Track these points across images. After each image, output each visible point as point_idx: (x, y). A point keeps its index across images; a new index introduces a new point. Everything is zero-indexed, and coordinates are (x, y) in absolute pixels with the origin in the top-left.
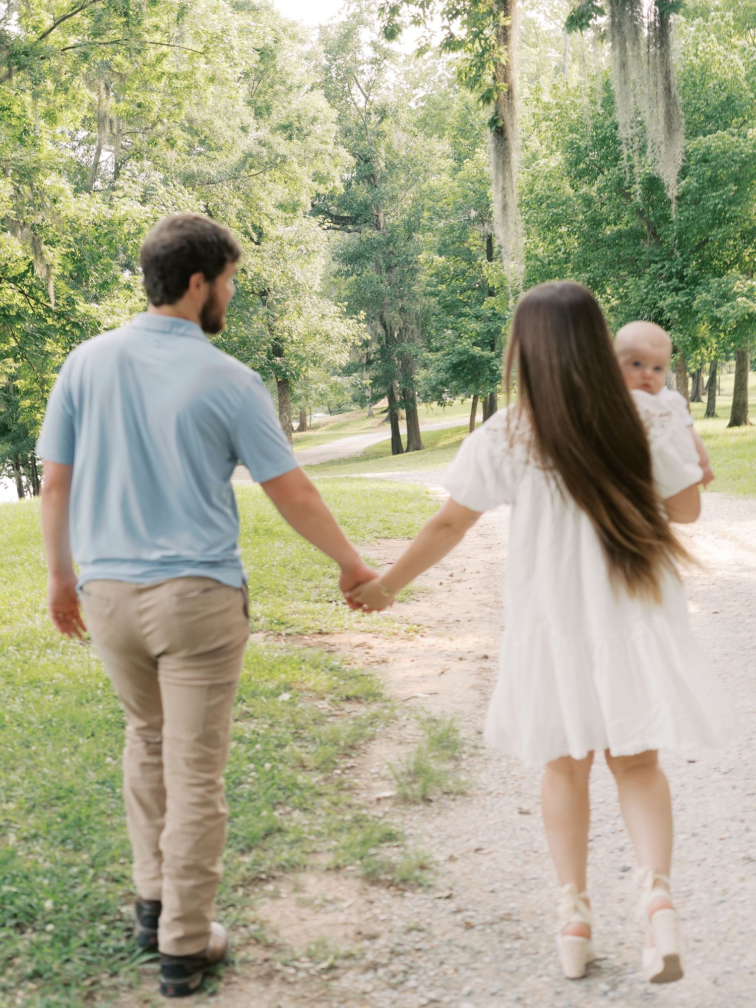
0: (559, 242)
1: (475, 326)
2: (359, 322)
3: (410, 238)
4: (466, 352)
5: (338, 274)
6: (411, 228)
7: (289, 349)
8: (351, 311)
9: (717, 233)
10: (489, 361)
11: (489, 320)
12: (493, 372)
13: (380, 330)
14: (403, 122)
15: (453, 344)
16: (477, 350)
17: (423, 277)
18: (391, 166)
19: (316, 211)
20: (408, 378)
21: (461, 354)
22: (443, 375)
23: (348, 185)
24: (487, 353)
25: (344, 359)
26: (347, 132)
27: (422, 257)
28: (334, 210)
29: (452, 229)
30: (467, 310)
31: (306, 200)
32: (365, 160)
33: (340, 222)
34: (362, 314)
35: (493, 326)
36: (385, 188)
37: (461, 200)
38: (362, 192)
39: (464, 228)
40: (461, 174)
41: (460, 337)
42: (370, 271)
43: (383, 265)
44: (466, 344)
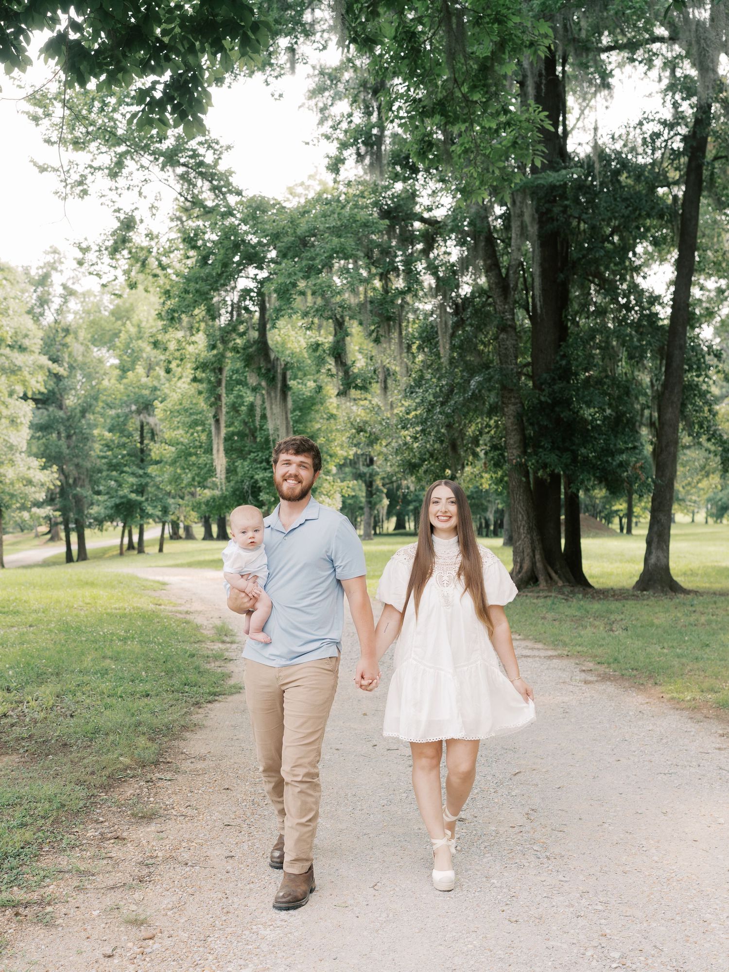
0: (195, 434)
1: (132, 480)
2: (52, 472)
3: (83, 416)
4: (124, 497)
6: (86, 409)
8: (47, 465)
10: (140, 503)
11: (141, 476)
12: (142, 510)
13: (63, 478)
14: (81, 339)
15: (117, 491)
16: (133, 496)
17: (97, 446)
19: (25, 396)
20: (80, 511)
21: (122, 497)
22: (109, 512)
24: (139, 498)
25: (42, 496)
27: (96, 432)
29: (118, 416)
34: (54, 468)
35: (144, 481)
37: (125, 398)
39: (127, 416)
40: (125, 381)
41: (120, 486)
43: (64, 433)
44: (125, 491)
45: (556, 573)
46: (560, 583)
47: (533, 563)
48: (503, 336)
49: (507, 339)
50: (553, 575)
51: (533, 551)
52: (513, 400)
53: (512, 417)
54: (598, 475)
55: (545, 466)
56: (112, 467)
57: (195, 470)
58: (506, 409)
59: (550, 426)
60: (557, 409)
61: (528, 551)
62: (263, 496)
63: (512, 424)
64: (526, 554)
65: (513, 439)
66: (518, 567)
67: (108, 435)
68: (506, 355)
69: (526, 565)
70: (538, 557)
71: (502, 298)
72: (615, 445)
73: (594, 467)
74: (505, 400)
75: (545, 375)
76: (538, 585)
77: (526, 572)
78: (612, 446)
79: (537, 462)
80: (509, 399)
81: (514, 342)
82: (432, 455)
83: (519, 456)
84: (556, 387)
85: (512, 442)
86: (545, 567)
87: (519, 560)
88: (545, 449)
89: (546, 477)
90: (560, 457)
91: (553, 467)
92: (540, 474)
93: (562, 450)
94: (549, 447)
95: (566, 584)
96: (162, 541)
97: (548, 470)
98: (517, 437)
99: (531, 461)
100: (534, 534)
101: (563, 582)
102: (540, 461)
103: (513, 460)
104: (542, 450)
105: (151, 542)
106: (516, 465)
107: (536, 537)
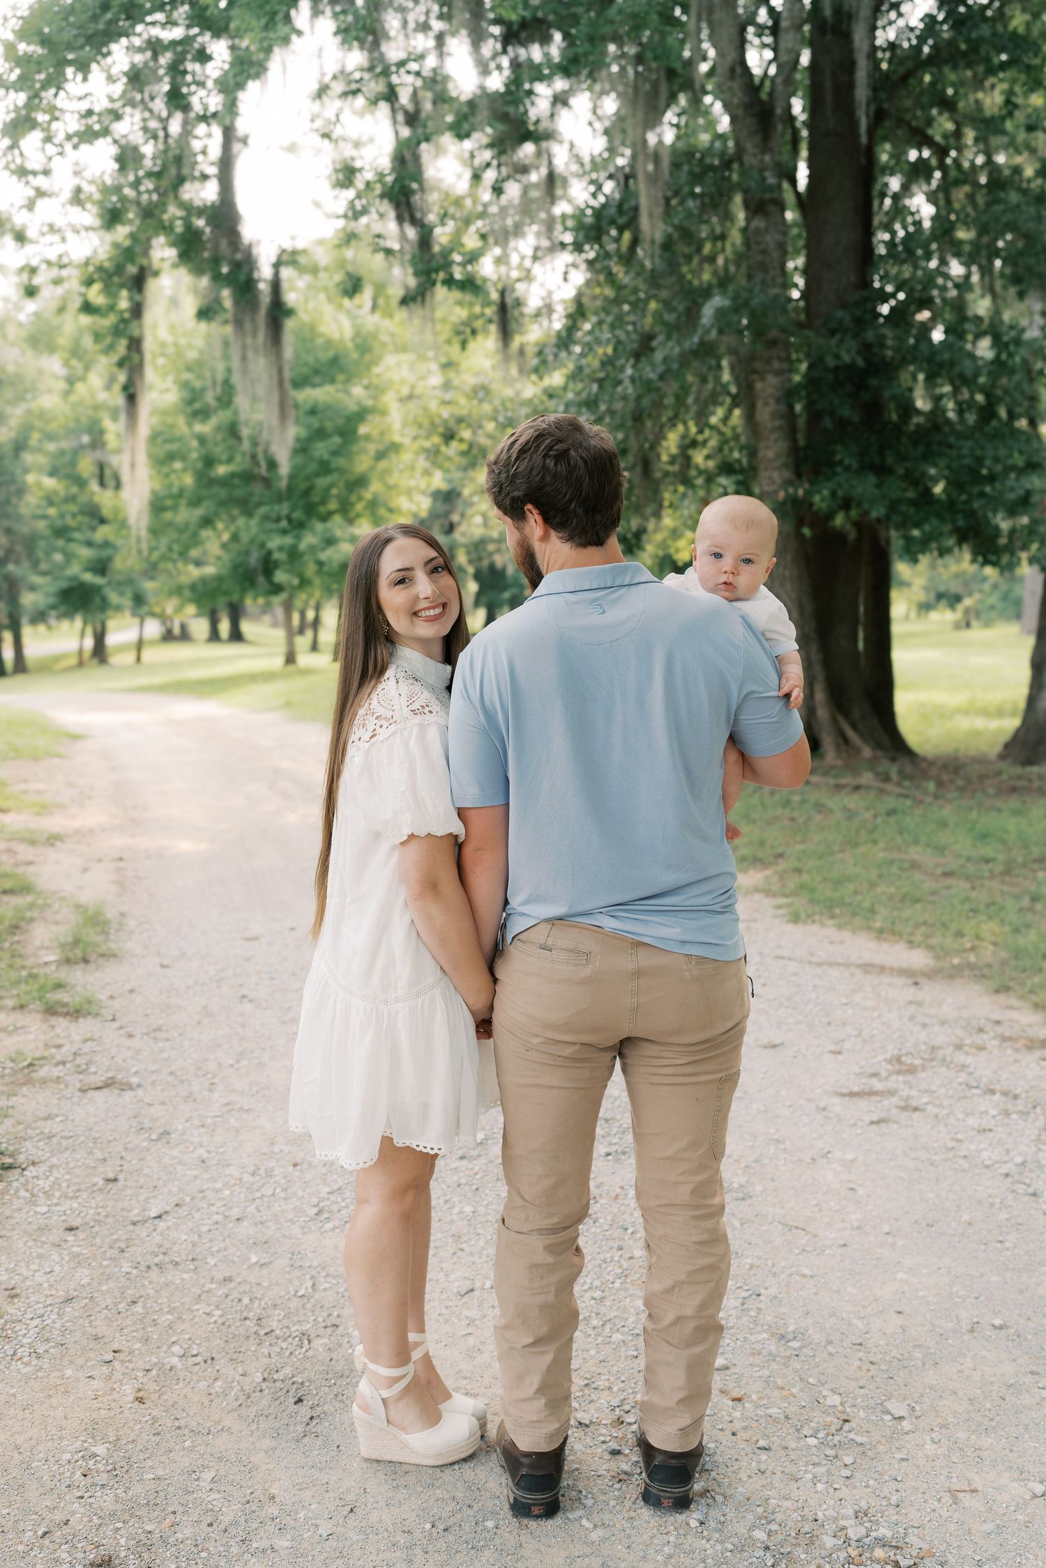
1: (85, 553)
4: (74, 578)
6: (19, 445)
9: (321, 482)
11: (101, 547)
17: (31, 499)
24: (98, 580)
29: (63, 453)
30: (77, 535)
35: (105, 553)
37: (72, 425)
39: (76, 452)
40: (72, 397)
41: (68, 560)
44: (75, 569)
45: (854, 727)
46: (867, 752)
47: (811, 711)
48: (759, 223)
49: (767, 230)
50: (851, 734)
52: (776, 364)
53: (772, 402)
54: (961, 523)
55: (846, 505)
56: (61, 532)
57: (173, 535)
58: (759, 385)
59: (856, 418)
60: (874, 382)
62: (280, 576)
63: (774, 416)
65: (774, 449)
67: (50, 483)
68: (763, 267)
70: (820, 696)
71: (757, 139)
74: (758, 365)
76: (821, 757)
79: (833, 495)
80: (768, 361)
81: (779, 237)
83: (790, 483)
84: (870, 336)
85: (770, 454)
86: (834, 720)
88: (847, 469)
89: (848, 527)
90: (879, 486)
91: (866, 506)
92: (839, 520)
93: (882, 471)
94: (855, 465)
95: (880, 753)
96: (140, 645)
97: (854, 513)
98: (783, 445)
99: (819, 492)
100: (814, 649)
101: (873, 750)
102: (840, 493)
103: (776, 492)
104: (839, 470)
105: (122, 648)
106: (784, 503)
107: (816, 656)
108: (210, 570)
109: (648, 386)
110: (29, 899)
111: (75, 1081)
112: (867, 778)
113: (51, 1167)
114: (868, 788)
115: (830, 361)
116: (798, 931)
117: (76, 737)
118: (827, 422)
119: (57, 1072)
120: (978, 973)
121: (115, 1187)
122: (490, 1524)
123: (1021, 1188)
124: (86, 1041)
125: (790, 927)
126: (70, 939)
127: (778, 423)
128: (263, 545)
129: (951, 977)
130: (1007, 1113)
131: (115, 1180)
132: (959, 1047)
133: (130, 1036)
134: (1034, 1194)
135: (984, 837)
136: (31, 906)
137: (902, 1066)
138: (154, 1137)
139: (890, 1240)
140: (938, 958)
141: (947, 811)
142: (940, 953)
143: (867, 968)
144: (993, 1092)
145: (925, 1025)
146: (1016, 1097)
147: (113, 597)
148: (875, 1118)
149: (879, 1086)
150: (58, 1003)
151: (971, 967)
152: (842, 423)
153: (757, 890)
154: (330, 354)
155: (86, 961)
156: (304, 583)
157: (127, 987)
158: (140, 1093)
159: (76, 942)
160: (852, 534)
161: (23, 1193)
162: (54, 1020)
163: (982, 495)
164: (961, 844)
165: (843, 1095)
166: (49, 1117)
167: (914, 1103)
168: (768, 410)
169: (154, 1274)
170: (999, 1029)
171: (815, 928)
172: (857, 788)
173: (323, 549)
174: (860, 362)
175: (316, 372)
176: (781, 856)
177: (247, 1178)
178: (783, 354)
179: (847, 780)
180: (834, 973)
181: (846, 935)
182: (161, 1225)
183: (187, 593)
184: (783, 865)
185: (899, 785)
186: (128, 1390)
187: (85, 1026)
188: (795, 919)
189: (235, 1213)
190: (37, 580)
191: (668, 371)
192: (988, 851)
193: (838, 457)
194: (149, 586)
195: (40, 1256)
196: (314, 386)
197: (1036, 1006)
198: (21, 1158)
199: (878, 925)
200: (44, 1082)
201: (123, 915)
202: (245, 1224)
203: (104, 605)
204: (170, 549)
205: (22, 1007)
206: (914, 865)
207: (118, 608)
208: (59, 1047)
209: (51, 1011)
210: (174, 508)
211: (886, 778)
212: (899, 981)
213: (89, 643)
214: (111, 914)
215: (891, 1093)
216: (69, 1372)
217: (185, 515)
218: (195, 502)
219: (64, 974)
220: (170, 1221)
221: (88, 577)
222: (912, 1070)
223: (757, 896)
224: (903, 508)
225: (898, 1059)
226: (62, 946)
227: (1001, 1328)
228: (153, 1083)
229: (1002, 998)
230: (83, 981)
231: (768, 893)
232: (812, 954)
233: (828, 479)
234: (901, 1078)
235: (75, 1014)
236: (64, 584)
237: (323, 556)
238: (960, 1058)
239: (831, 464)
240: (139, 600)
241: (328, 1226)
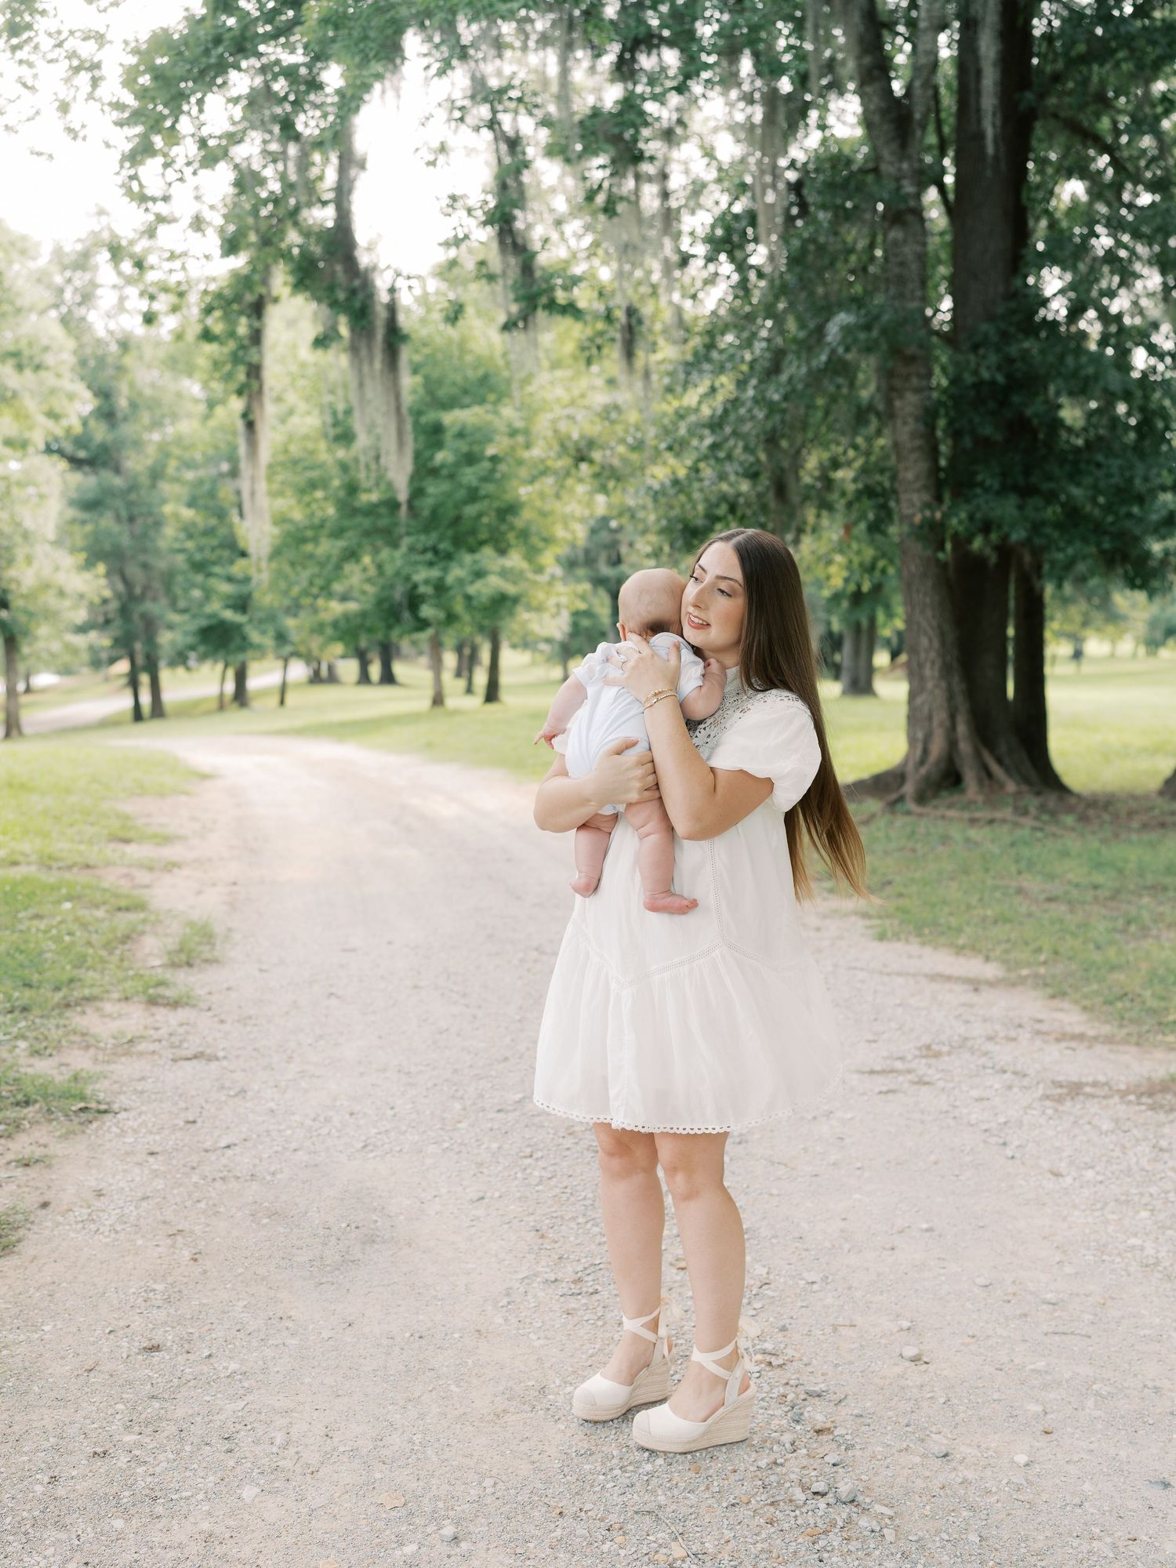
1: (226, 588)
4: (214, 617)
5: (73, 521)
6: (156, 474)
7: (17, 603)
8: (89, 564)
9: (470, 510)
10: (241, 629)
11: (240, 582)
12: (244, 639)
13: (120, 587)
15: (200, 606)
17: (170, 532)
18: (134, 405)
19: (49, 450)
20: (151, 640)
21: (209, 617)
22: (190, 639)
23: (85, 423)
24: (238, 618)
25: (81, 616)
26: (83, 363)
27: (168, 510)
28: (68, 447)
29: (202, 481)
31: (38, 439)
32: (104, 394)
33: (76, 463)
34: (101, 568)
35: (244, 589)
36: (127, 430)
37: (211, 451)
38: (100, 433)
39: (214, 482)
41: (207, 599)
42: (107, 521)
43: (124, 514)
44: (215, 606)
45: (1000, 761)
46: (1011, 787)
47: (952, 744)
48: (895, 234)
49: (904, 242)
50: (995, 768)
51: (952, 717)
52: (915, 381)
53: (910, 420)
54: (1107, 545)
55: (986, 528)
56: (199, 567)
58: (898, 404)
59: (999, 437)
60: (1016, 399)
61: (940, 716)
62: (425, 611)
63: (913, 435)
64: (935, 722)
65: (913, 471)
66: (919, 752)
67: (188, 514)
68: (901, 280)
69: (937, 747)
70: (962, 729)
71: (894, 147)
72: (1146, 479)
73: (1099, 529)
74: (897, 383)
75: (985, 327)
76: (963, 791)
77: (938, 763)
78: (1138, 482)
79: (971, 518)
80: (907, 378)
81: (919, 248)
82: (733, 509)
83: (927, 506)
84: (1013, 350)
85: (910, 475)
86: (978, 755)
87: (920, 735)
88: (987, 490)
89: (988, 551)
90: (1021, 508)
91: (1006, 529)
92: (977, 544)
93: (1026, 492)
94: (996, 486)
95: (1024, 788)
96: (283, 689)
97: (994, 537)
98: (923, 466)
99: (956, 515)
100: (956, 679)
101: (1018, 784)
102: (978, 516)
103: (913, 515)
104: (978, 491)
105: (264, 692)
106: (921, 527)
107: (958, 686)
108: (352, 606)
109: (772, 408)
110: (142, 915)
111: (169, 1054)
112: (1007, 812)
113: (140, 1114)
114: (1004, 821)
115: (969, 379)
116: (881, 948)
117: (205, 777)
118: (967, 442)
119: (152, 1047)
120: (1040, 982)
121: (193, 1128)
122: (456, 1335)
123: (993, 1140)
124: (181, 1025)
125: (876, 944)
126: (177, 947)
127: (918, 442)
128: (408, 578)
129: (1014, 985)
130: (1010, 1088)
131: (194, 1122)
132: (990, 1038)
133: (222, 1022)
134: (1005, 1144)
135: (1099, 866)
136: (144, 921)
137: (929, 1052)
138: (232, 1093)
139: (859, 1172)
140: (1009, 970)
141: (1073, 843)
142: (1009, 965)
143: (934, 977)
144: (1004, 1072)
145: (967, 1022)
146: (1025, 1075)
147: (255, 636)
148: (884, 1089)
149: (899, 1065)
150: (159, 996)
151: (1036, 976)
152: (984, 443)
153: (856, 913)
154: (481, 372)
155: (189, 965)
156: (451, 618)
157: (225, 985)
158: (225, 1063)
159: (181, 950)
160: (993, 559)
161: (114, 1129)
162: (154, 1009)
163: (1129, 515)
164: (1074, 871)
165: (864, 1073)
166: (143, 1079)
167: (927, 1079)
168: (907, 429)
169: (218, 1184)
170: (1038, 1026)
171: (899, 946)
172: (991, 822)
173: (472, 582)
174: (1000, 379)
175: (466, 392)
176: (889, 883)
177: (308, 1122)
178: (922, 371)
179: (984, 814)
180: (900, 980)
181: (927, 951)
182: (229, 1152)
183: (329, 631)
184: (889, 890)
185: (1037, 818)
186: (186, 1254)
187: (183, 1014)
188: (882, 937)
189: (294, 1145)
190: (175, 618)
191: (794, 391)
192: (1099, 878)
193: (980, 478)
194: (290, 623)
195: (125, 1171)
196: (463, 407)
197: (1085, 1009)
198: (116, 1107)
199: (961, 942)
200: (141, 1054)
201: (230, 930)
202: (300, 1153)
203: (245, 645)
204: (311, 584)
205: (127, 999)
206: (1020, 891)
207: (260, 649)
208: (157, 1029)
209: (153, 1002)
210: (315, 540)
211: (1025, 813)
212: (958, 988)
213: (230, 687)
214: (218, 929)
215: (909, 1071)
216: (140, 1242)
217: (327, 547)
218: (337, 533)
219: (168, 975)
220: (237, 1150)
221: (229, 615)
222: (938, 1055)
223: (853, 919)
224: (1048, 530)
225: (928, 1047)
226: (169, 953)
227: (927, 1230)
228: (237, 1057)
229: (1056, 1003)
230: (183, 980)
231: (866, 915)
232: (885, 966)
233: (967, 501)
234: (924, 1061)
235: (175, 1004)
236: (204, 623)
237: (471, 590)
238: (990, 1046)
239: (972, 485)
240: (281, 638)
241: (371, 1155)
